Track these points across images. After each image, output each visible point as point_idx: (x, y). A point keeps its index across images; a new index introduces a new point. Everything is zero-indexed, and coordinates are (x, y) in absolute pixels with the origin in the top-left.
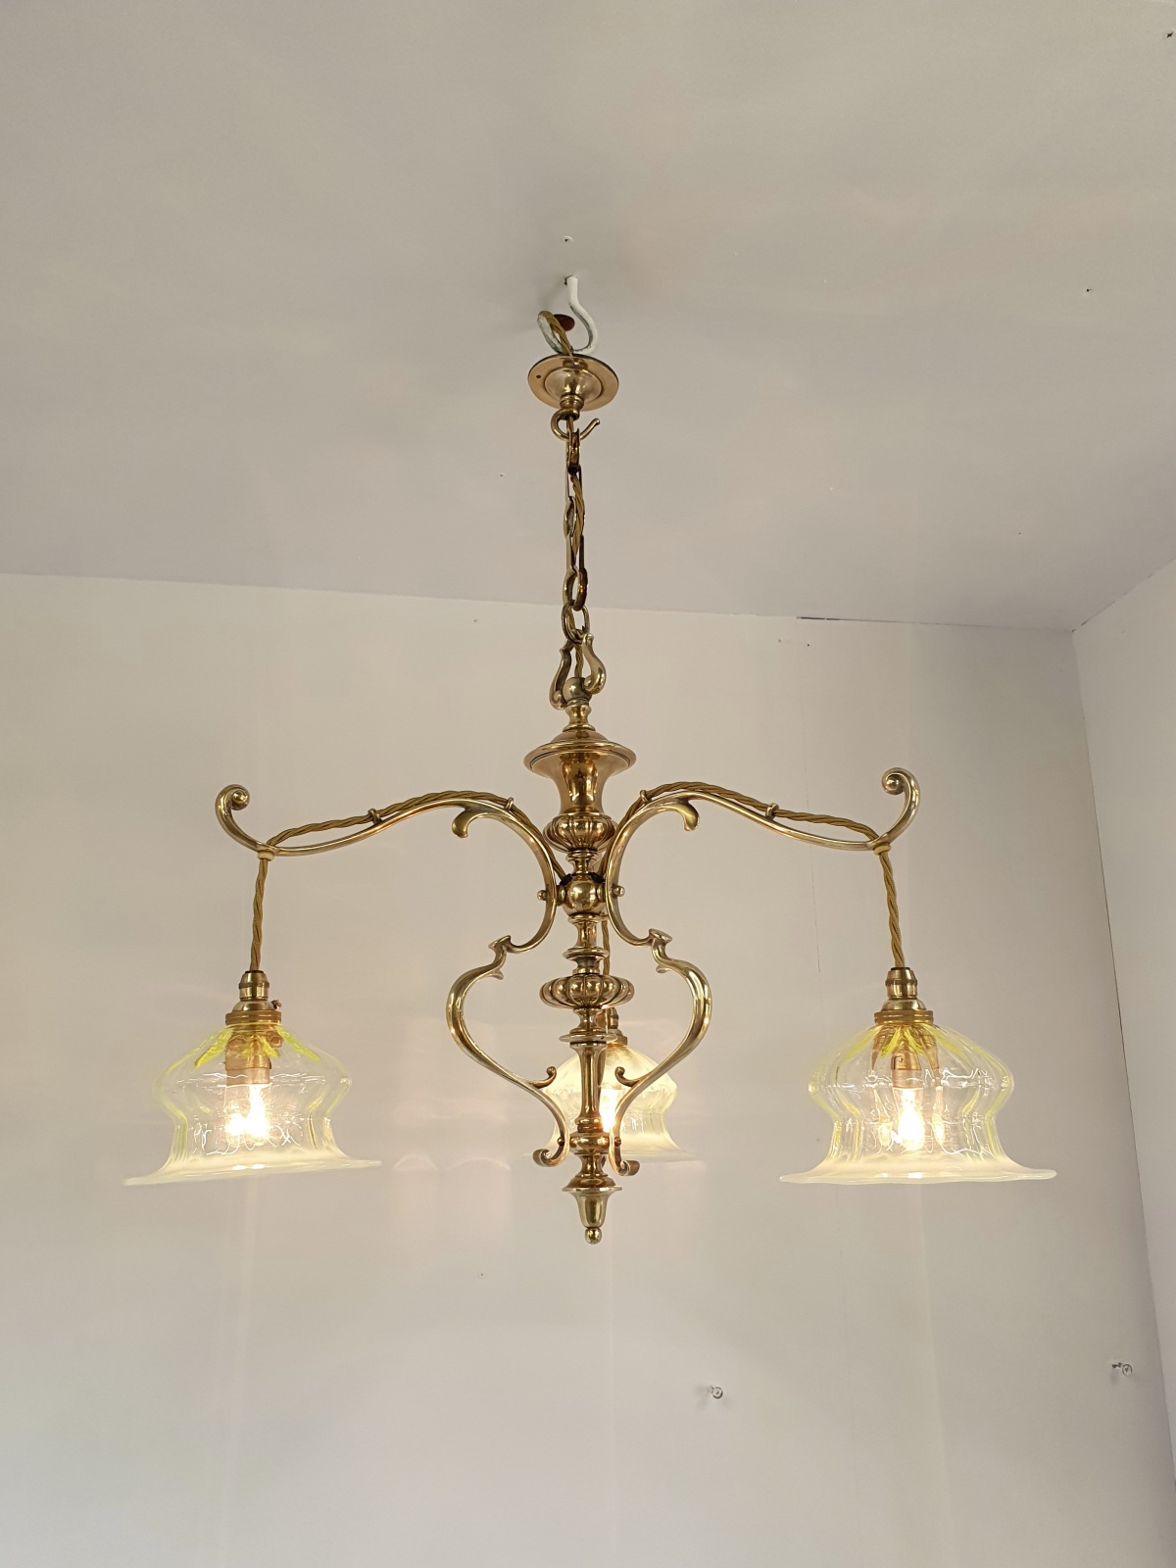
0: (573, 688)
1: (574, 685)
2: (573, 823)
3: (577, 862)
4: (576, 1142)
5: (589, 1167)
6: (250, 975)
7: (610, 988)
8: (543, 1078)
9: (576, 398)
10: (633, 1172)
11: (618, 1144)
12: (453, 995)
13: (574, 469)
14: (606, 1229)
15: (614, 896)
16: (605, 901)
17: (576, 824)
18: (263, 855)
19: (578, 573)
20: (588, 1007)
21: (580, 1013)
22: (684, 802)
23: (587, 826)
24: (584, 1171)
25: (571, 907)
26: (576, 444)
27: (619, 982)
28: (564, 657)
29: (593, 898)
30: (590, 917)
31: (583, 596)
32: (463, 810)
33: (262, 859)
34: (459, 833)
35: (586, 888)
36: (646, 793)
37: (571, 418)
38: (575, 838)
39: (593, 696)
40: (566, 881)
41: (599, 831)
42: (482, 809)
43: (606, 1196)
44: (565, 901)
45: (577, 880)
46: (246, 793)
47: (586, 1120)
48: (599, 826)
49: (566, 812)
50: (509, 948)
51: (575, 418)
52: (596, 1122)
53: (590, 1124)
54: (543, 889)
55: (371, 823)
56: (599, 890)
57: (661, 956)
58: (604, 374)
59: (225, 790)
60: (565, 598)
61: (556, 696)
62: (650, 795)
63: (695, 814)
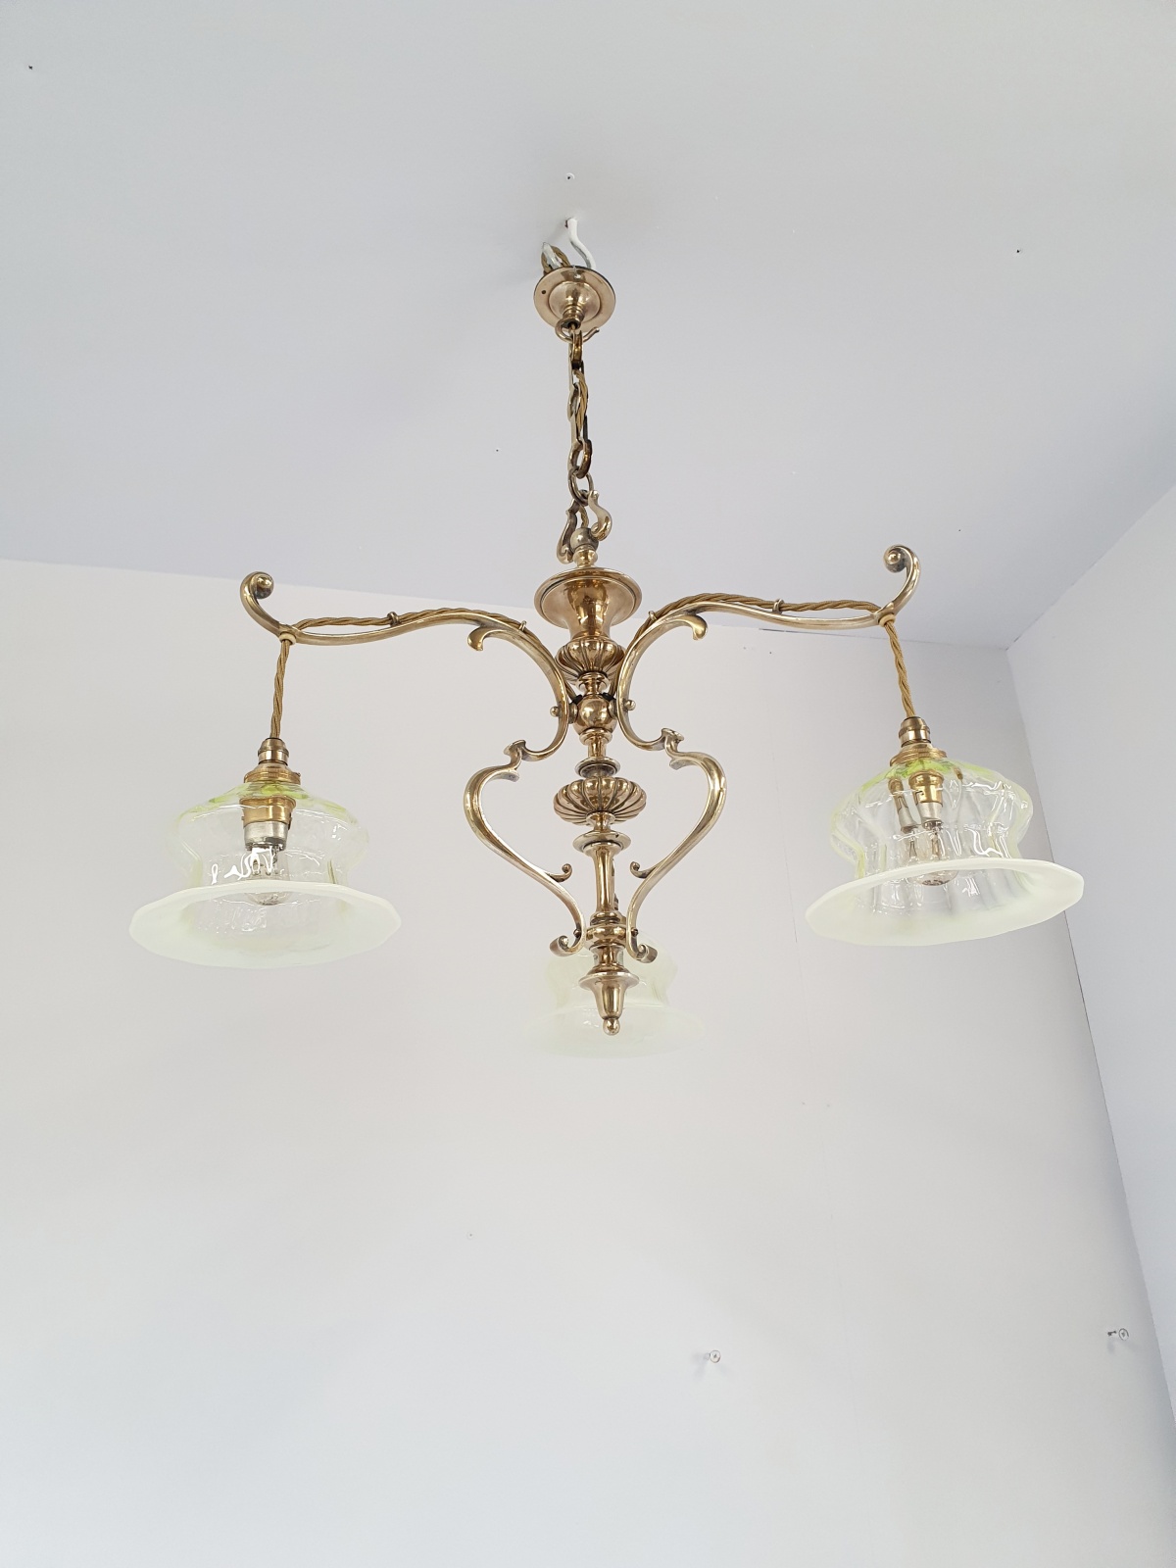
0: (580, 537)
1: (581, 534)
2: (584, 644)
3: (587, 684)
4: (593, 933)
5: (605, 957)
6: (268, 741)
7: (624, 787)
8: (561, 873)
9: (578, 308)
10: (652, 958)
11: (634, 933)
12: (468, 796)
13: (577, 365)
14: (625, 1018)
15: (626, 709)
16: (616, 714)
17: (587, 644)
18: (284, 636)
19: (583, 445)
20: (601, 811)
21: (594, 818)
22: (693, 613)
23: (598, 646)
24: (602, 960)
25: (583, 724)
26: (579, 344)
27: (631, 784)
28: (571, 517)
29: (604, 716)
30: (602, 731)
31: (588, 464)
32: (478, 627)
33: (284, 641)
34: (474, 645)
35: (597, 706)
36: (654, 614)
37: (573, 326)
38: (587, 661)
39: (600, 542)
40: (577, 700)
41: (609, 653)
42: (495, 626)
43: (624, 980)
44: (576, 718)
45: (587, 698)
46: (270, 579)
47: (601, 914)
48: (609, 647)
49: (576, 637)
50: (523, 752)
51: (577, 325)
52: (612, 914)
53: (607, 916)
54: (555, 708)
55: (389, 626)
56: (610, 707)
57: (673, 751)
58: (603, 288)
59: (249, 578)
60: (571, 467)
61: (563, 551)
62: (659, 616)
63: (703, 623)
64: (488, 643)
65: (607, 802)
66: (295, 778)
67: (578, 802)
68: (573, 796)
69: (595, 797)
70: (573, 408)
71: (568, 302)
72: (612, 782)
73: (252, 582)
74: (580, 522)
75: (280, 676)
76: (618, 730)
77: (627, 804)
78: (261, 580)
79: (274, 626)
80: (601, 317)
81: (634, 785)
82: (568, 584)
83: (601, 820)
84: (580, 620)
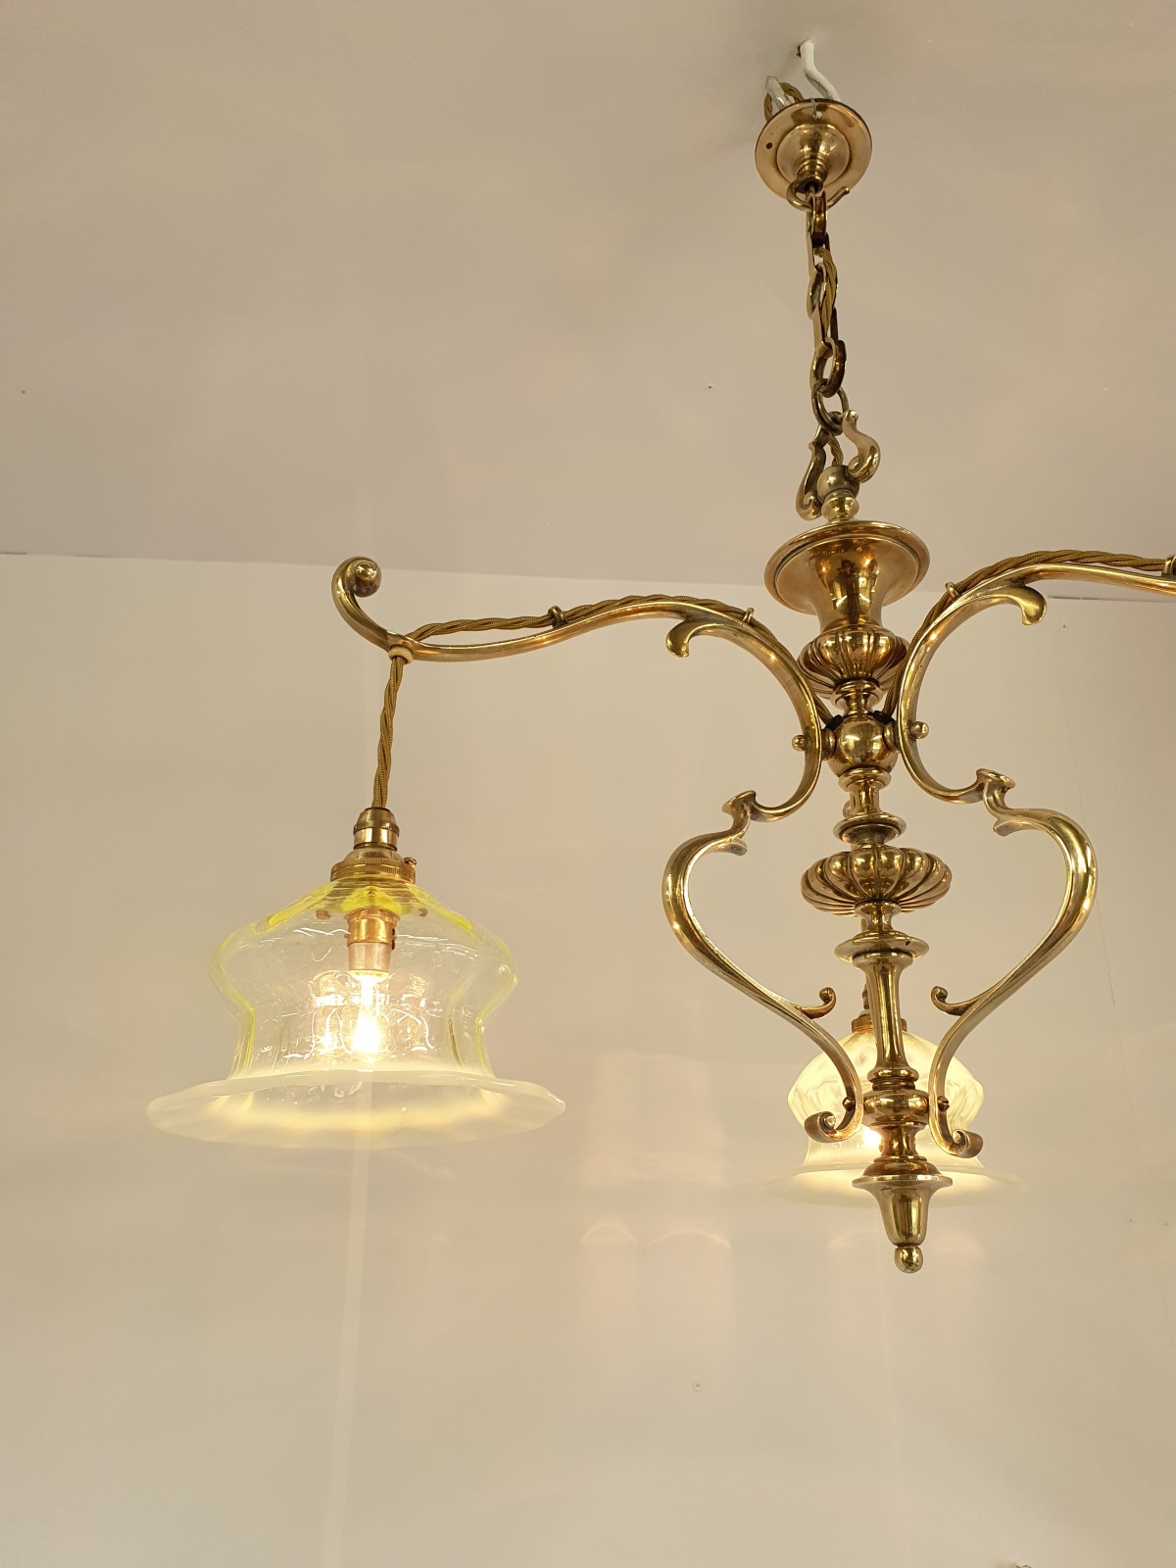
0: (832, 479)
1: (832, 475)
2: (843, 637)
3: (848, 699)
4: (873, 1104)
5: (896, 1145)
6: (369, 812)
7: (917, 864)
8: (817, 1004)
9: (819, 162)
10: (974, 1151)
11: (943, 1106)
12: (669, 879)
13: (819, 240)
14: (930, 1248)
15: (913, 737)
16: (897, 745)
17: (848, 638)
18: (395, 651)
19: (832, 347)
20: (878, 899)
21: (867, 911)
22: (1020, 584)
23: (865, 641)
24: (890, 1151)
25: (844, 761)
26: (821, 211)
28: (816, 452)
29: (877, 747)
30: (875, 771)
31: (839, 375)
32: (682, 621)
33: (394, 657)
34: (676, 649)
35: (865, 732)
36: (955, 587)
37: (812, 189)
38: (849, 662)
39: (862, 485)
40: (834, 724)
41: (883, 650)
42: (706, 618)
43: (930, 1189)
44: (832, 752)
45: (850, 721)
46: (376, 567)
47: (886, 1071)
48: (883, 641)
49: (829, 628)
50: (753, 810)
51: (818, 186)
52: (904, 1072)
53: (894, 1076)
54: (800, 737)
55: (551, 627)
56: (888, 733)
57: (997, 807)
58: (853, 133)
59: (345, 565)
60: (814, 381)
61: (806, 501)
62: (962, 589)
63: (1039, 598)
64: (694, 644)
65: (888, 887)
66: (406, 868)
67: (841, 887)
68: (834, 881)
69: (869, 880)
70: (815, 301)
71: (803, 154)
72: (897, 857)
73: (348, 573)
74: (830, 458)
75: (388, 712)
76: (900, 769)
77: (921, 890)
79: (379, 637)
80: (851, 174)
81: (931, 859)
82: (815, 550)
83: (879, 914)
84: (835, 602)
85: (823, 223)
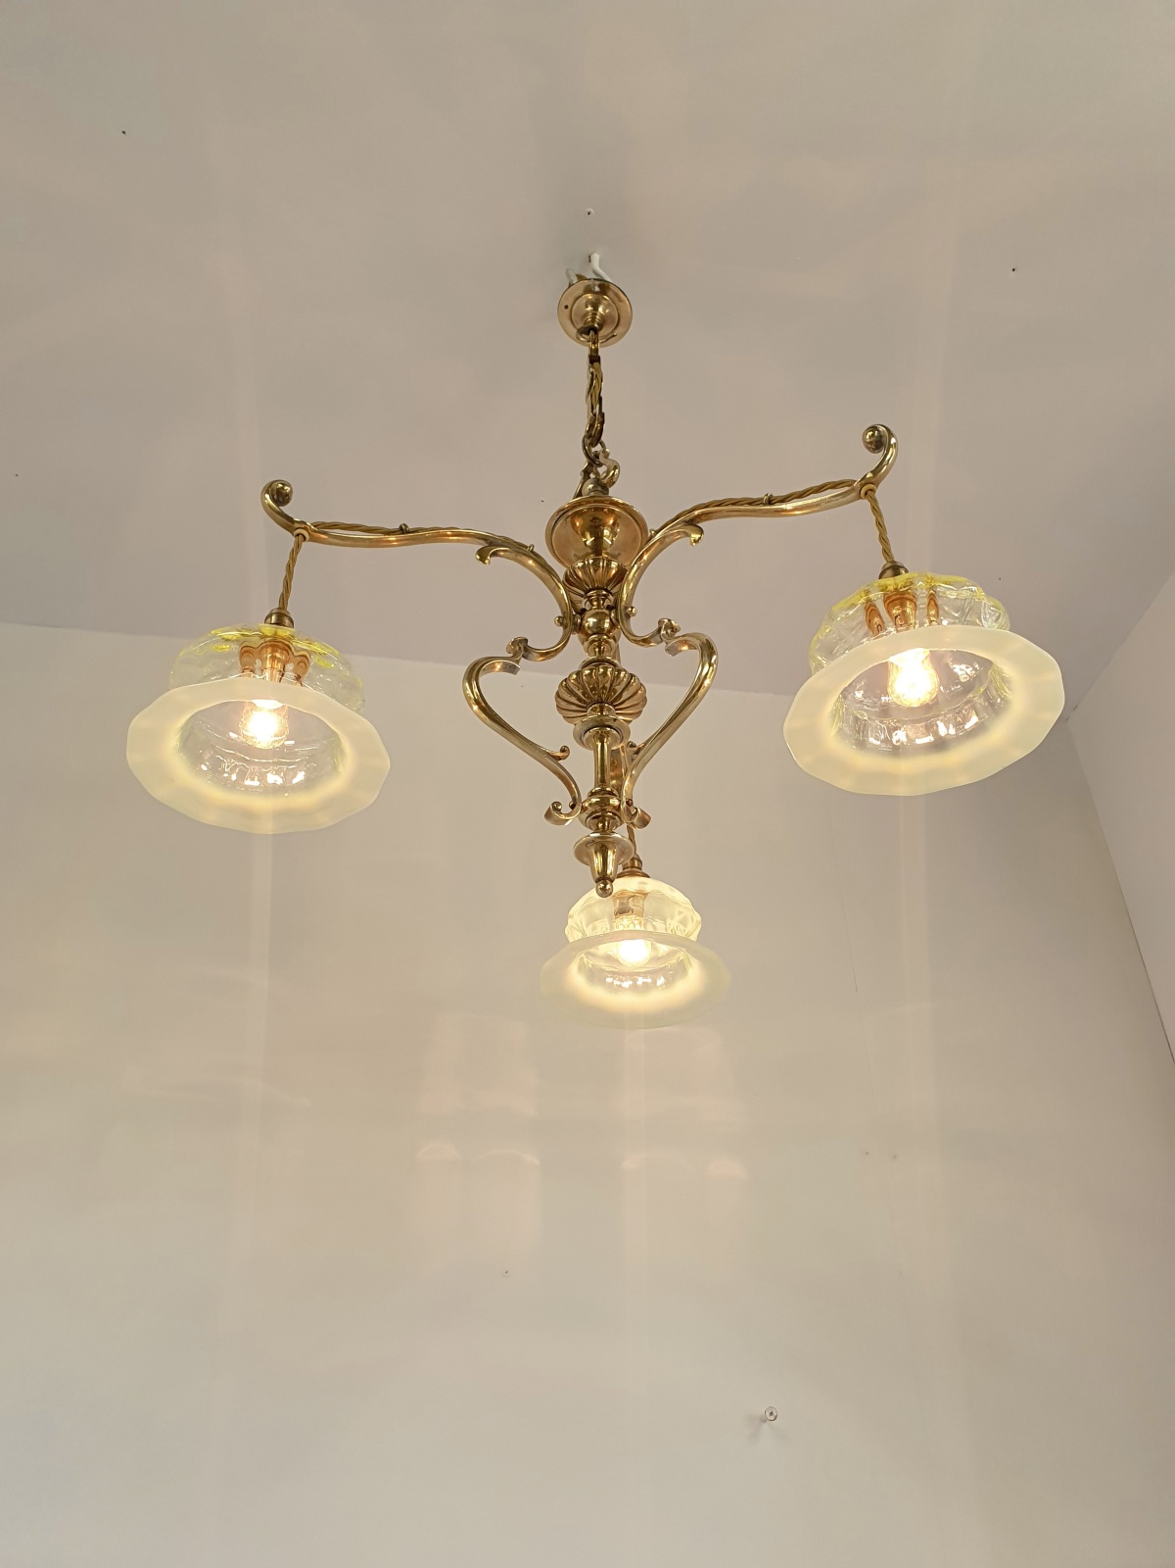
0: (591, 486)
2: (588, 560)
3: (591, 602)
4: (587, 805)
8: (558, 753)
9: (598, 317)
10: (646, 823)
11: (630, 803)
12: (467, 684)
13: (594, 359)
15: (628, 616)
16: (617, 620)
17: (591, 561)
18: (299, 532)
19: (597, 417)
20: (600, 702)
21: (594, 710)
22: (692, 523)
23: (602, 563)
25: (586, 632)
26: (596, 344)
27: (632, 676)
28: (584, 477)
29: (607, 625)
30: (605, 637)
31: (601, 431)
32: (486, 545)
33: (297, 541)
34: (483, 559)
35: (601, 617)
37: (592, 333)
38: (593, 581)
39: (610, 486)
40: (582, 613)
41: (614, 572)
42: (503, 545)
44: (580, 628)
46: (289, 485)
47: (598, 788)
48: (613, 564)
50: (525, 648)
51: (596, 331)
54: (559, 617)
55: (401, 536)
56: (613, 616)
57: (670, 638)
58: (621, 303)
59: (271, 484)
60: (585, 436)
63: (701, 531)
65: (606, 692)
67: (579, 693)
68: (573, 687)
69: (594, 687)
71: (588, 312)
73: (272, 490)
74: (593, 477)
76: (623, 641)
77: (625, 697)
78: (280, 485)
79: (288, 523)
80: (619, 329)
83: (601, 711)
84: (585, 542)
85: (597, 350)
